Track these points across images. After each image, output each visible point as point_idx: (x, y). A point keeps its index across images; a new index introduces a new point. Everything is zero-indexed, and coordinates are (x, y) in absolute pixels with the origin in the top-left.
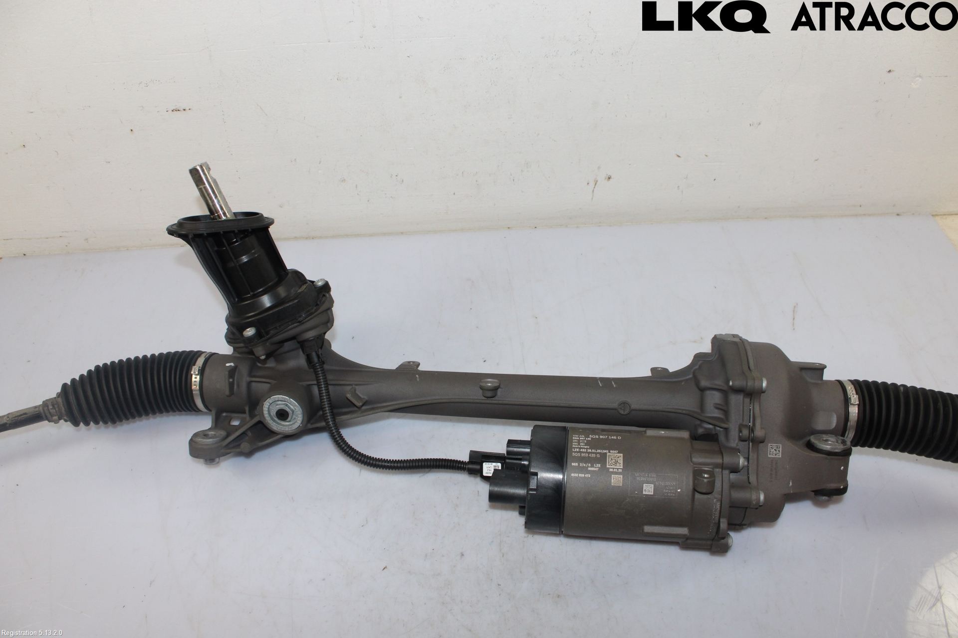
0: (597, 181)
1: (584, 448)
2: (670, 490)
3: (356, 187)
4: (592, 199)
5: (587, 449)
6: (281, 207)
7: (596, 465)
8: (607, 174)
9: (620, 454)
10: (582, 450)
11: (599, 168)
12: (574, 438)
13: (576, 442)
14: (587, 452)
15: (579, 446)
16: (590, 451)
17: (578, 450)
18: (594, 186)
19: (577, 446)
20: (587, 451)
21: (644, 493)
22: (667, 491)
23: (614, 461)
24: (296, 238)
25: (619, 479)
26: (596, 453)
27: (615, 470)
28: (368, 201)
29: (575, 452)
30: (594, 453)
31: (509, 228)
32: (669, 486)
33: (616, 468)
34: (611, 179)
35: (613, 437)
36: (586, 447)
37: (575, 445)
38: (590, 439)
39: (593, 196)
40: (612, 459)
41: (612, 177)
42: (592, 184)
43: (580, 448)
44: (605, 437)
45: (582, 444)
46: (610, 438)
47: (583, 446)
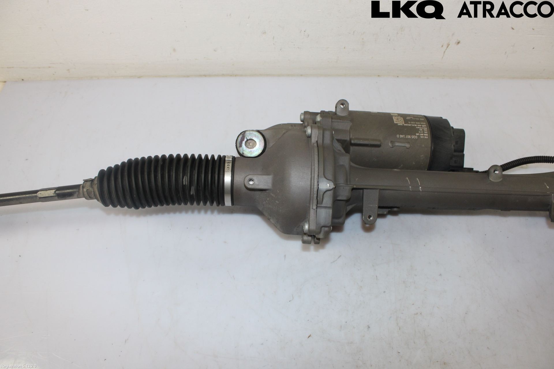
0: (449, 45)
3: (273, 38)
4: (443, 58)
5: (418, 127)
6: (215, 51)
8: (457, 40)
9: (396, 123)
11: (453, 34)
12: (427, 135)
13: (425, 131)
14: (417, 124)
15: (422, 128)
16: (415, 125)
17: (423, 126)
18: (446, 48)
24: (223, 75)
26: (411, 124)
28: (281, 49)
30: (413, 124)
31: (379, 76)
34: (459, 44)
37: (425, 129)
39: (444, 55)
41: (461, 42)
42: (445, 47)
43: (421, 127)
44: (407, 137)
45: (421, 130)
46: (404, 135)
47: (420, 129)
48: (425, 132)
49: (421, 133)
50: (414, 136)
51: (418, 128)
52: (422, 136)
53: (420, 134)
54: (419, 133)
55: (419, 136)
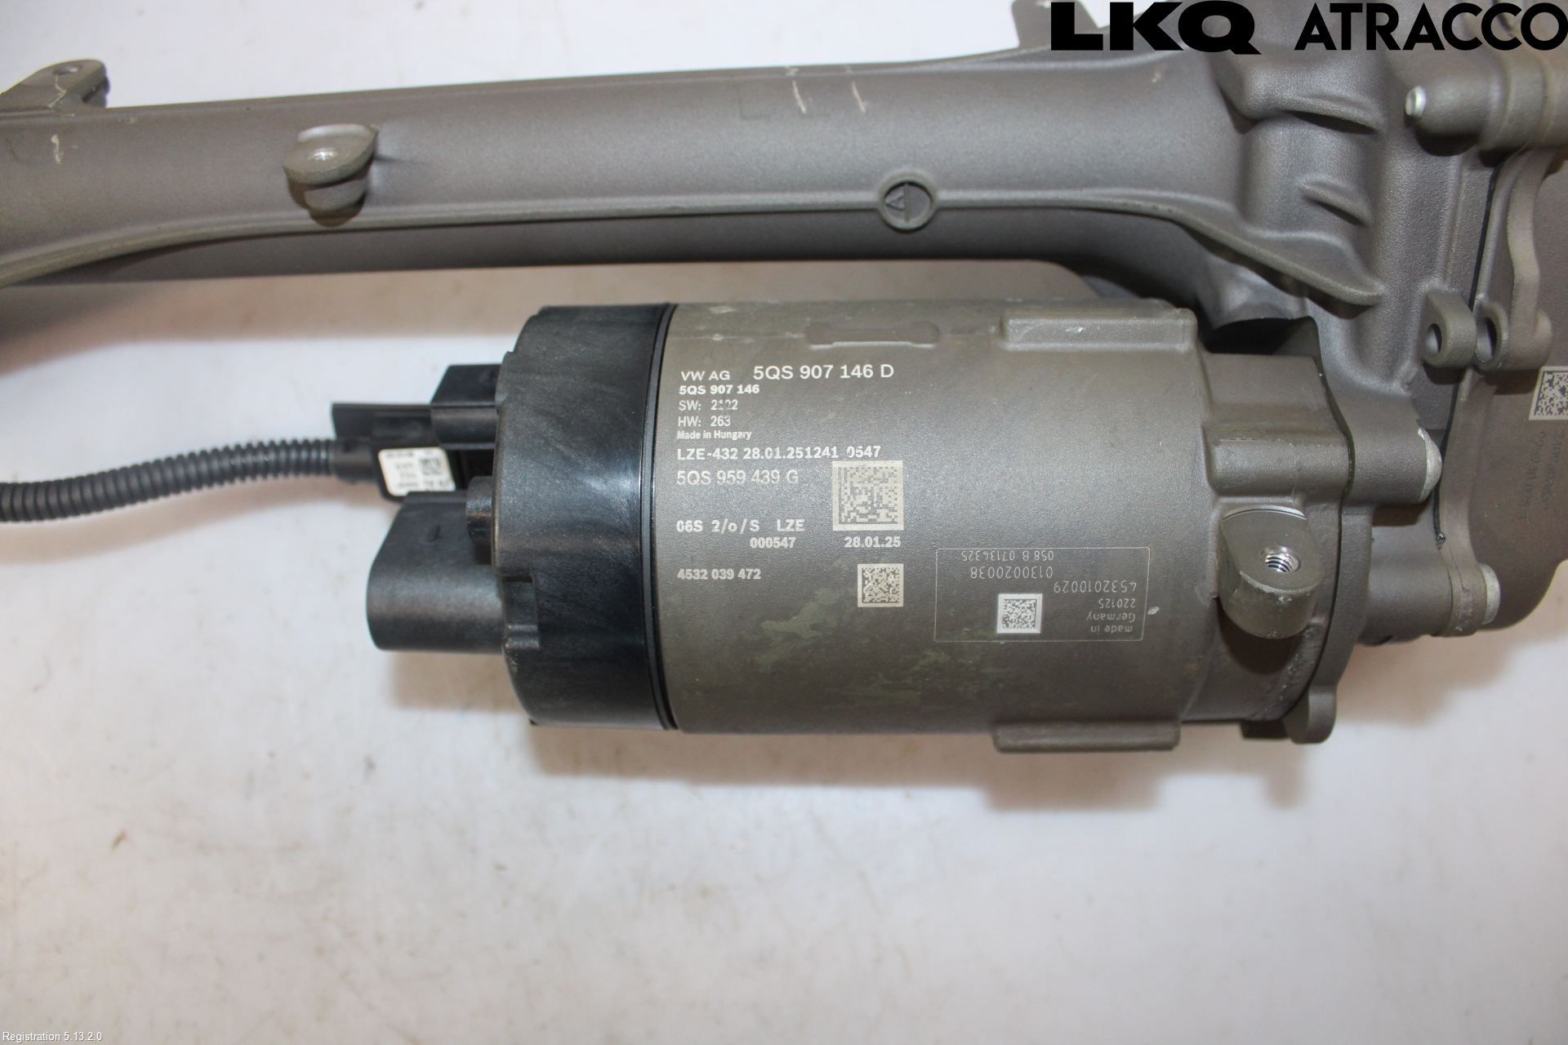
1: (729, 443)
2: (1116, 611)
5: (741, 444)
7: (784, 525)
9: (889, 463)
10: (717, 454)
12: (683, 390)
13: (691, 413)
14: (739, 463)
15: (707, 436)
16: (756, 453)
17: (700, 451)
19: (697, 435)
20: (741, 454)
21: (1001, 629)
22: (1103, 616)
23: (864, 498)
25: (891, 579)
26: (783, 465)
27: (869, 542)
29: (688, 466)
30: (771, 464)
32: (1110, 595)
33: (873, 534)
35: (857, 372)
36: (735, 436)
37: (688, 429)
38: (756, 389)
40: (853, 489)
43: (711, 444)
44: (824, 371)
45: (718, 421)
46: (845, 376)
47: (724, 429)
48: (693, 405)
49: (724, 396)
50: (776, 377)
51: (741, 435)
52: (718, 383)
53: (735, 390)
54: (739, 397)
55: (746, 378)
